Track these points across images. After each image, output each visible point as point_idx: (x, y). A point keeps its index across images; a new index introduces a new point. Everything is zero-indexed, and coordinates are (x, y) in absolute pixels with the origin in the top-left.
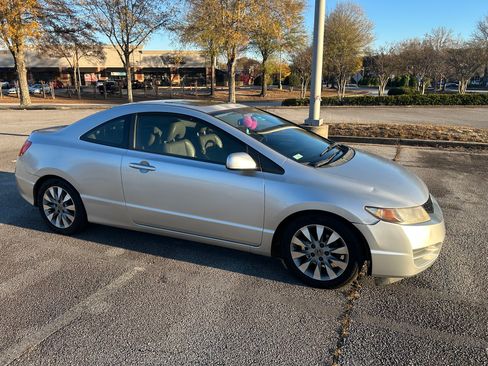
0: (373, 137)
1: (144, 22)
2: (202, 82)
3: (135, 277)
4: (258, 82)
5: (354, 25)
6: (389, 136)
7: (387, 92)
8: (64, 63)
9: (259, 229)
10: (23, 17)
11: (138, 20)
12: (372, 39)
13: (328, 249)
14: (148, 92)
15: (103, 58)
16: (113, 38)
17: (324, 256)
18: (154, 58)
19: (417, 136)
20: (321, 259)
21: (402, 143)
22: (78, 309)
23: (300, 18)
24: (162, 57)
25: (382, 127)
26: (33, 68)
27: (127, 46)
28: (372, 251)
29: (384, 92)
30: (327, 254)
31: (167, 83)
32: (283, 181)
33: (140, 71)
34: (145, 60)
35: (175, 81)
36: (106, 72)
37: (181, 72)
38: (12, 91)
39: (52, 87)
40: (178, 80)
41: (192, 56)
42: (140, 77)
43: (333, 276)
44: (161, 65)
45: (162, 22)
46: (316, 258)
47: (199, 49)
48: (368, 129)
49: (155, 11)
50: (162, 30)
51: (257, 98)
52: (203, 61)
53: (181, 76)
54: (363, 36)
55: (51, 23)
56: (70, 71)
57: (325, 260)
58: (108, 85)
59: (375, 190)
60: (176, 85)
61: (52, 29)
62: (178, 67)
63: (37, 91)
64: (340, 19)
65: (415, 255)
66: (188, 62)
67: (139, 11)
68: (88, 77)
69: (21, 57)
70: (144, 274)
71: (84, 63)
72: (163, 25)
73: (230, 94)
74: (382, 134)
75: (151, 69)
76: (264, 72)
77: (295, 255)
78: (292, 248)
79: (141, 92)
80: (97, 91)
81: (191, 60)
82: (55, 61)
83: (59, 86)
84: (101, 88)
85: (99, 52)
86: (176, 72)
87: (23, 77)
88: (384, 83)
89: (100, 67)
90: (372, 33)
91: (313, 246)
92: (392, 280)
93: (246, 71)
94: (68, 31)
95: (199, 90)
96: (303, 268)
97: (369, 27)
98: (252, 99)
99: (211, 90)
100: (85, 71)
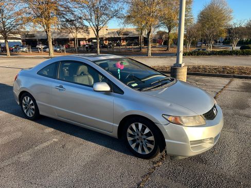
0: (218, 73)
1: (106, 14)
2: (137, 44)
3: (51, 144)
4: (166, 43)
5: (221, 11)
6: (228, 73)
7: (239, 48)
8: (71, 36)
9: (110, 123)
10: (51, 15)
11: (104, 14)
12: (232, 18)
13: (145, 137)
14: (109, 50)
15: (88, 33)
16: (91, 23)
17: (143, 141)
18: (113, 33)
19: (245, 73)
20: (142, 142)
21: (235, 77)
22: (16, 158)
23: (189, 9)
24: (117, 32)
25: (224, 68)
26: (58, 39)
27: (98, 27)
28: (166, 140)
29: (237, 48)
30: (144, 139)
31: (118, 45)
32: (122, 98)
33: (106, 39)
34: (109, 33)
35: (123, 44)
36: (90, 40)
37: (126, 39)
38: (47, 50)
39: (65, 48)
40: (124, 43)
41: (132, 31)
42: (106, 42)
43: (147, 152)
44: (117, 36)
45: (116, 14)
46: (139, 141)
47: (135, 27)
48: (215, 69)
49: (112, 9)
50: (115, 18)
51: (165, 52)
52: (137, 33)
53: (126, 41)
54: (227, 17)
55: (64, 17)
56: (73, 40)
57: (144, 143)
58: (90, 46)
59: (171, 105)
60: (124, 46)
61: (64, 20)
62: (125, 36)
63: (58, 50)
64: (214, 8)
65: (191, 144)
66: (130, 34)
67: (104, 9)
68: (82, 43)
69: (50, 34)
70: (56, 143)
71: (79, 36)
72: (115, 16)
73: (148, 50)
74: (223, 72)
75: (112, 38)
76: (169, 38)
77: (130, 139)
78: (128, 135)
79: (105, 50)
80: (85, 49)
81: (131, 33)
82: (67, 35)
83: (68, 47)
84: (87, 48)
85: (87, 30)
86: (124, 39)
87: (50, 43)
88: (235, 43)
89: (87, 38)
90: (232, 15)
91: (138, 135)
92: (180, 158)
93: (161, 38)
94: (71, 21)
95: (134, 48)
96: (133, 146)
97: (230, 12)
98: (162, 52)
99: (140, 48)
100: (80, 40)
